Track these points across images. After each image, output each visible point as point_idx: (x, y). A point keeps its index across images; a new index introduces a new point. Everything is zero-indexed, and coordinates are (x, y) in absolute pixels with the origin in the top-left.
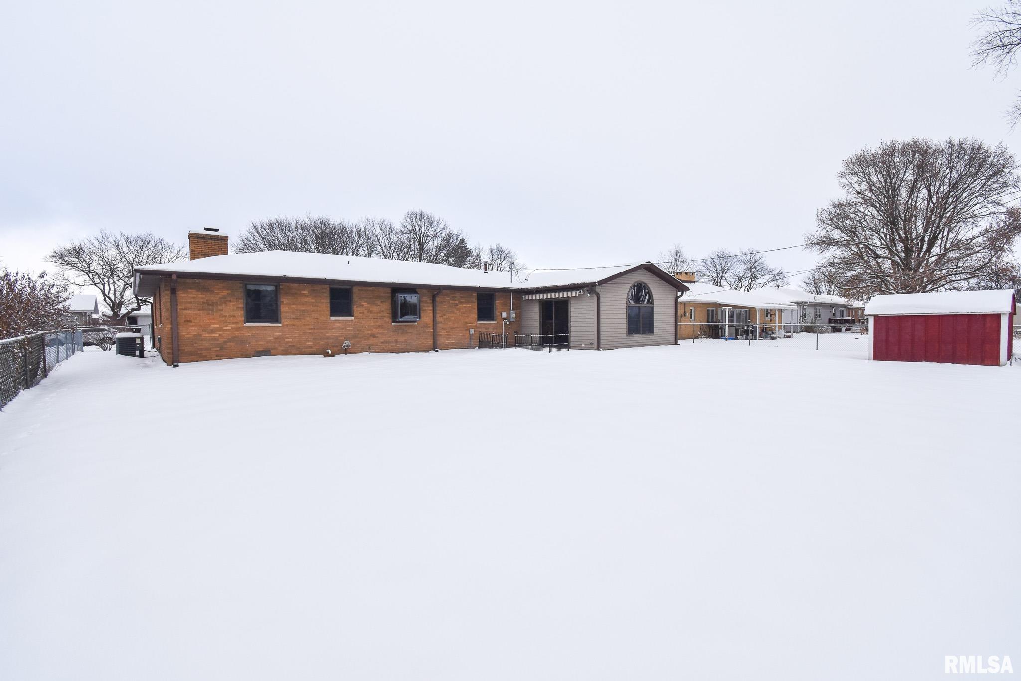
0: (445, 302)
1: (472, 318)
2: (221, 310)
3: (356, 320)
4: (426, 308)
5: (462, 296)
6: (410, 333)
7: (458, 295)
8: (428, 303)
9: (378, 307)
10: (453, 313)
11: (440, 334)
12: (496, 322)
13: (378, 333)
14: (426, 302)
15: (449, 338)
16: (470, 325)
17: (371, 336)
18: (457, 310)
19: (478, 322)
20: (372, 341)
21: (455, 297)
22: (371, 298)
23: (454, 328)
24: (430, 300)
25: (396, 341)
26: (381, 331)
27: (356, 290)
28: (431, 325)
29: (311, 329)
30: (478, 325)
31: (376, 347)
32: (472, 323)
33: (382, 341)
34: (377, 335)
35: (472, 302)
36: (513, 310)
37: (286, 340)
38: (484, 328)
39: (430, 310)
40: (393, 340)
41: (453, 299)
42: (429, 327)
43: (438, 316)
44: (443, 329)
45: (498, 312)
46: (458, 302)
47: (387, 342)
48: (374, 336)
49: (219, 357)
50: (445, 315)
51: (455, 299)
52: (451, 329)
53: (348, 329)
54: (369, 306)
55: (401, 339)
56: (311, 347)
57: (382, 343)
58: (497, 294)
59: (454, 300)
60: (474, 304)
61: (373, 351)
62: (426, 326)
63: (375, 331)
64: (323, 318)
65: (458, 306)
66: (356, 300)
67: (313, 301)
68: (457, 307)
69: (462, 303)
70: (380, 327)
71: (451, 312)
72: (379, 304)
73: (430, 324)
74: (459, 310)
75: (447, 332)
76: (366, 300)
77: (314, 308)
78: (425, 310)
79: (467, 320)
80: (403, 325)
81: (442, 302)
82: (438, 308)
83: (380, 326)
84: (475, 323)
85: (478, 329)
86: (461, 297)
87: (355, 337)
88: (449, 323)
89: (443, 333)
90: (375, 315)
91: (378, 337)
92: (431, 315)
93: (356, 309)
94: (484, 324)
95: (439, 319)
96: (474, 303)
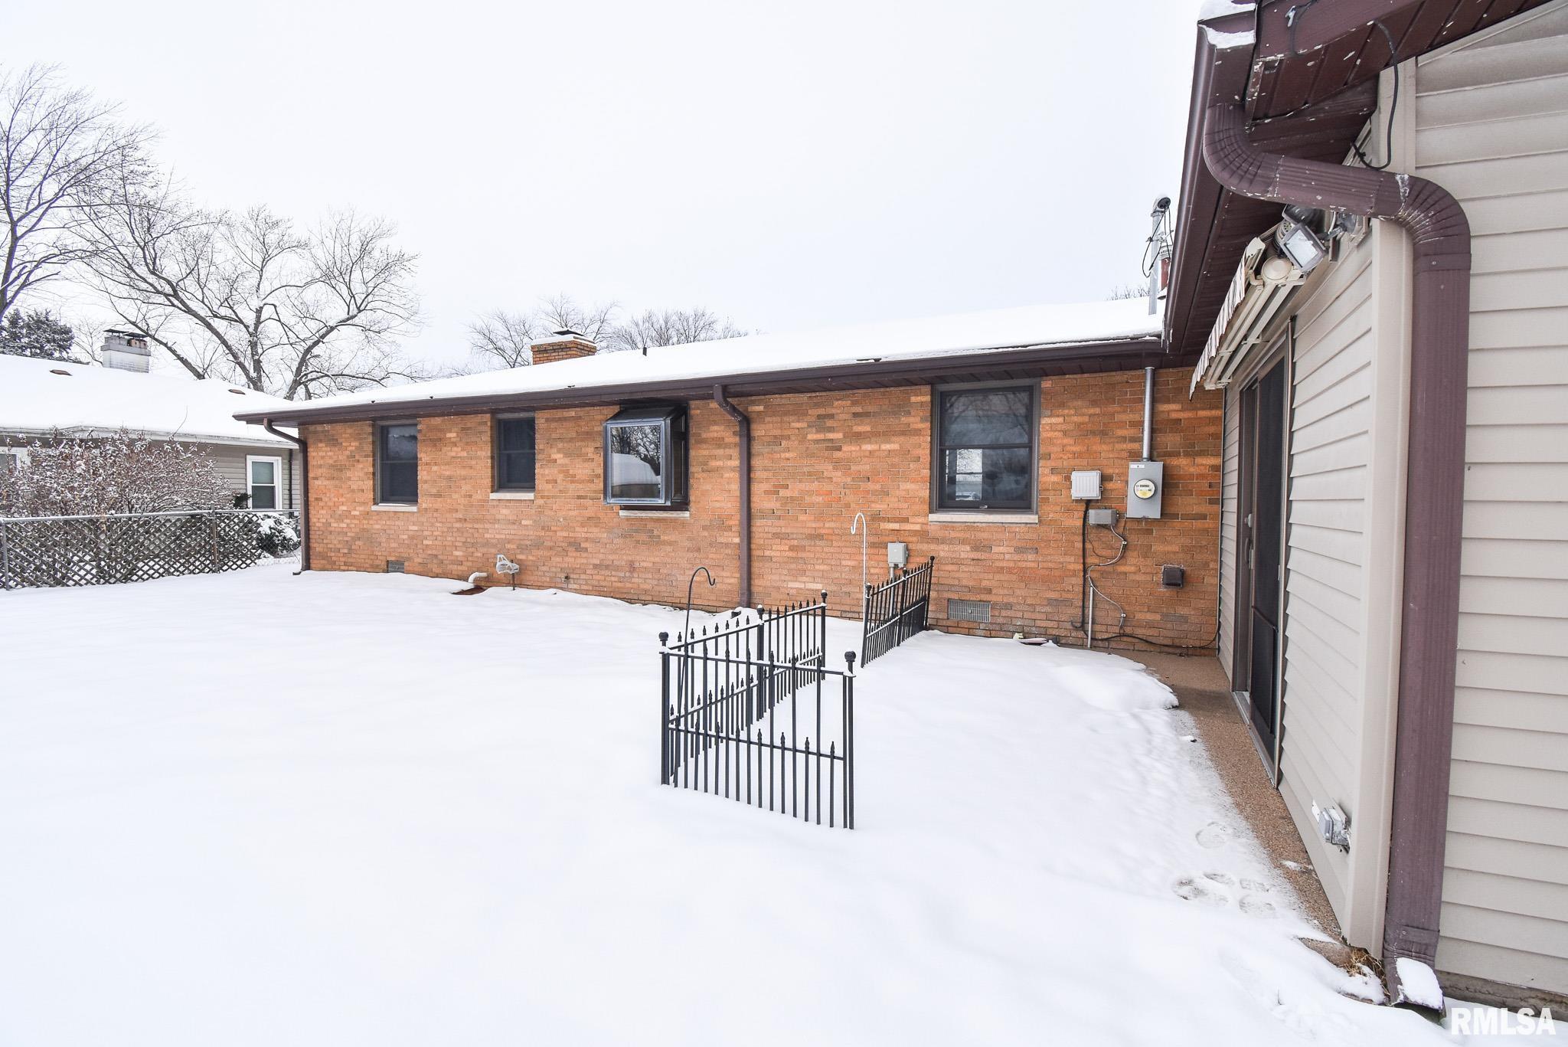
0: (788, 438)
1: (906, 499)
2: (349, 479)
3: (541, 502)
4: (719, 463)
5: (859, 409)
6: (670, 543)
7: (841, 406)
8: (727, 446)
9: (586, 465)
10: (819, 476)
11: (767, 553)
12: (1032, 518)
13: (587, 539)
14: (719, 443)
15: (803, 572)
16: (896, 526)
17: (570, 544)
18: (835, 468)
19: (933, 517)
20: (572, 560)
21: (832, 416)
22: (571, 440)
23: (820, 537)
24: (734, 433)
25: (632, 568)
26: (595, 532)
27: (541, 419)
28: (735, 521)
29: (460, 520)
30: (933, 530)
31: (583, 576)
32: (906, 520)
33: (597, 562)
34: (583, 545)
35: (906, 432)
36: (1151, 458)
37: (425, 542)
38: (963, 542)
39: (733, 469)
40: (623, 563)
41: (822, 422)
42: (730, 528)
43: (757, 489)
44: (776, 535)
45: (1053, 471)
46: (840, 436)
47: (607, 567)
48: (577, 546)
49: (349, 566)
50: (786, 487)
51: (829, 423)
52: (811, 537)
53: (524, 522)
54: (567, 461)
55: (646, 558)
56: (461, 563)
57: (595, 566)
58: (1046, 384)
59: (821, 429)
60: (915, 440)
61: (575, 586)
62: (722, 526)
63: (580, 533)
64: (478, 496)
65: (839, 449)
66: (541, 447)
67: (464, 454)
68: (837, 454)
69: (859, 437)
70: (594, 521)
71: (810, 474)
72: (590, 455)
73: (730, 517)
74: (837, 464)
75: (792, 548)
76: (560, 445)
77: (463, 472)
78: (718, 469)
79: (877, 507)
80: (652, 519)
81: (777, 440)
82: (756, 462)
83: (589, 518)
84: (921, 520)
85: (933, 547)
86: (855, 415)
87: (538, 545)
88: (802, 517)
89: (777, 551)
90: (581, 486)
91: (586, 550)
92: (735, 487)
93: (542, 472)
94: (970, 527)
95: (760, 502)
96: (917, 432)
